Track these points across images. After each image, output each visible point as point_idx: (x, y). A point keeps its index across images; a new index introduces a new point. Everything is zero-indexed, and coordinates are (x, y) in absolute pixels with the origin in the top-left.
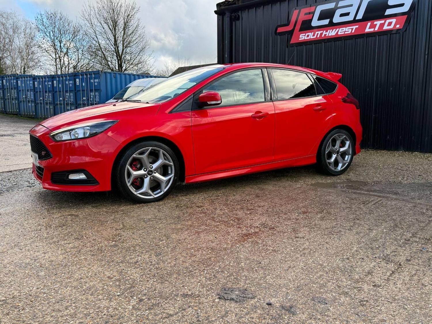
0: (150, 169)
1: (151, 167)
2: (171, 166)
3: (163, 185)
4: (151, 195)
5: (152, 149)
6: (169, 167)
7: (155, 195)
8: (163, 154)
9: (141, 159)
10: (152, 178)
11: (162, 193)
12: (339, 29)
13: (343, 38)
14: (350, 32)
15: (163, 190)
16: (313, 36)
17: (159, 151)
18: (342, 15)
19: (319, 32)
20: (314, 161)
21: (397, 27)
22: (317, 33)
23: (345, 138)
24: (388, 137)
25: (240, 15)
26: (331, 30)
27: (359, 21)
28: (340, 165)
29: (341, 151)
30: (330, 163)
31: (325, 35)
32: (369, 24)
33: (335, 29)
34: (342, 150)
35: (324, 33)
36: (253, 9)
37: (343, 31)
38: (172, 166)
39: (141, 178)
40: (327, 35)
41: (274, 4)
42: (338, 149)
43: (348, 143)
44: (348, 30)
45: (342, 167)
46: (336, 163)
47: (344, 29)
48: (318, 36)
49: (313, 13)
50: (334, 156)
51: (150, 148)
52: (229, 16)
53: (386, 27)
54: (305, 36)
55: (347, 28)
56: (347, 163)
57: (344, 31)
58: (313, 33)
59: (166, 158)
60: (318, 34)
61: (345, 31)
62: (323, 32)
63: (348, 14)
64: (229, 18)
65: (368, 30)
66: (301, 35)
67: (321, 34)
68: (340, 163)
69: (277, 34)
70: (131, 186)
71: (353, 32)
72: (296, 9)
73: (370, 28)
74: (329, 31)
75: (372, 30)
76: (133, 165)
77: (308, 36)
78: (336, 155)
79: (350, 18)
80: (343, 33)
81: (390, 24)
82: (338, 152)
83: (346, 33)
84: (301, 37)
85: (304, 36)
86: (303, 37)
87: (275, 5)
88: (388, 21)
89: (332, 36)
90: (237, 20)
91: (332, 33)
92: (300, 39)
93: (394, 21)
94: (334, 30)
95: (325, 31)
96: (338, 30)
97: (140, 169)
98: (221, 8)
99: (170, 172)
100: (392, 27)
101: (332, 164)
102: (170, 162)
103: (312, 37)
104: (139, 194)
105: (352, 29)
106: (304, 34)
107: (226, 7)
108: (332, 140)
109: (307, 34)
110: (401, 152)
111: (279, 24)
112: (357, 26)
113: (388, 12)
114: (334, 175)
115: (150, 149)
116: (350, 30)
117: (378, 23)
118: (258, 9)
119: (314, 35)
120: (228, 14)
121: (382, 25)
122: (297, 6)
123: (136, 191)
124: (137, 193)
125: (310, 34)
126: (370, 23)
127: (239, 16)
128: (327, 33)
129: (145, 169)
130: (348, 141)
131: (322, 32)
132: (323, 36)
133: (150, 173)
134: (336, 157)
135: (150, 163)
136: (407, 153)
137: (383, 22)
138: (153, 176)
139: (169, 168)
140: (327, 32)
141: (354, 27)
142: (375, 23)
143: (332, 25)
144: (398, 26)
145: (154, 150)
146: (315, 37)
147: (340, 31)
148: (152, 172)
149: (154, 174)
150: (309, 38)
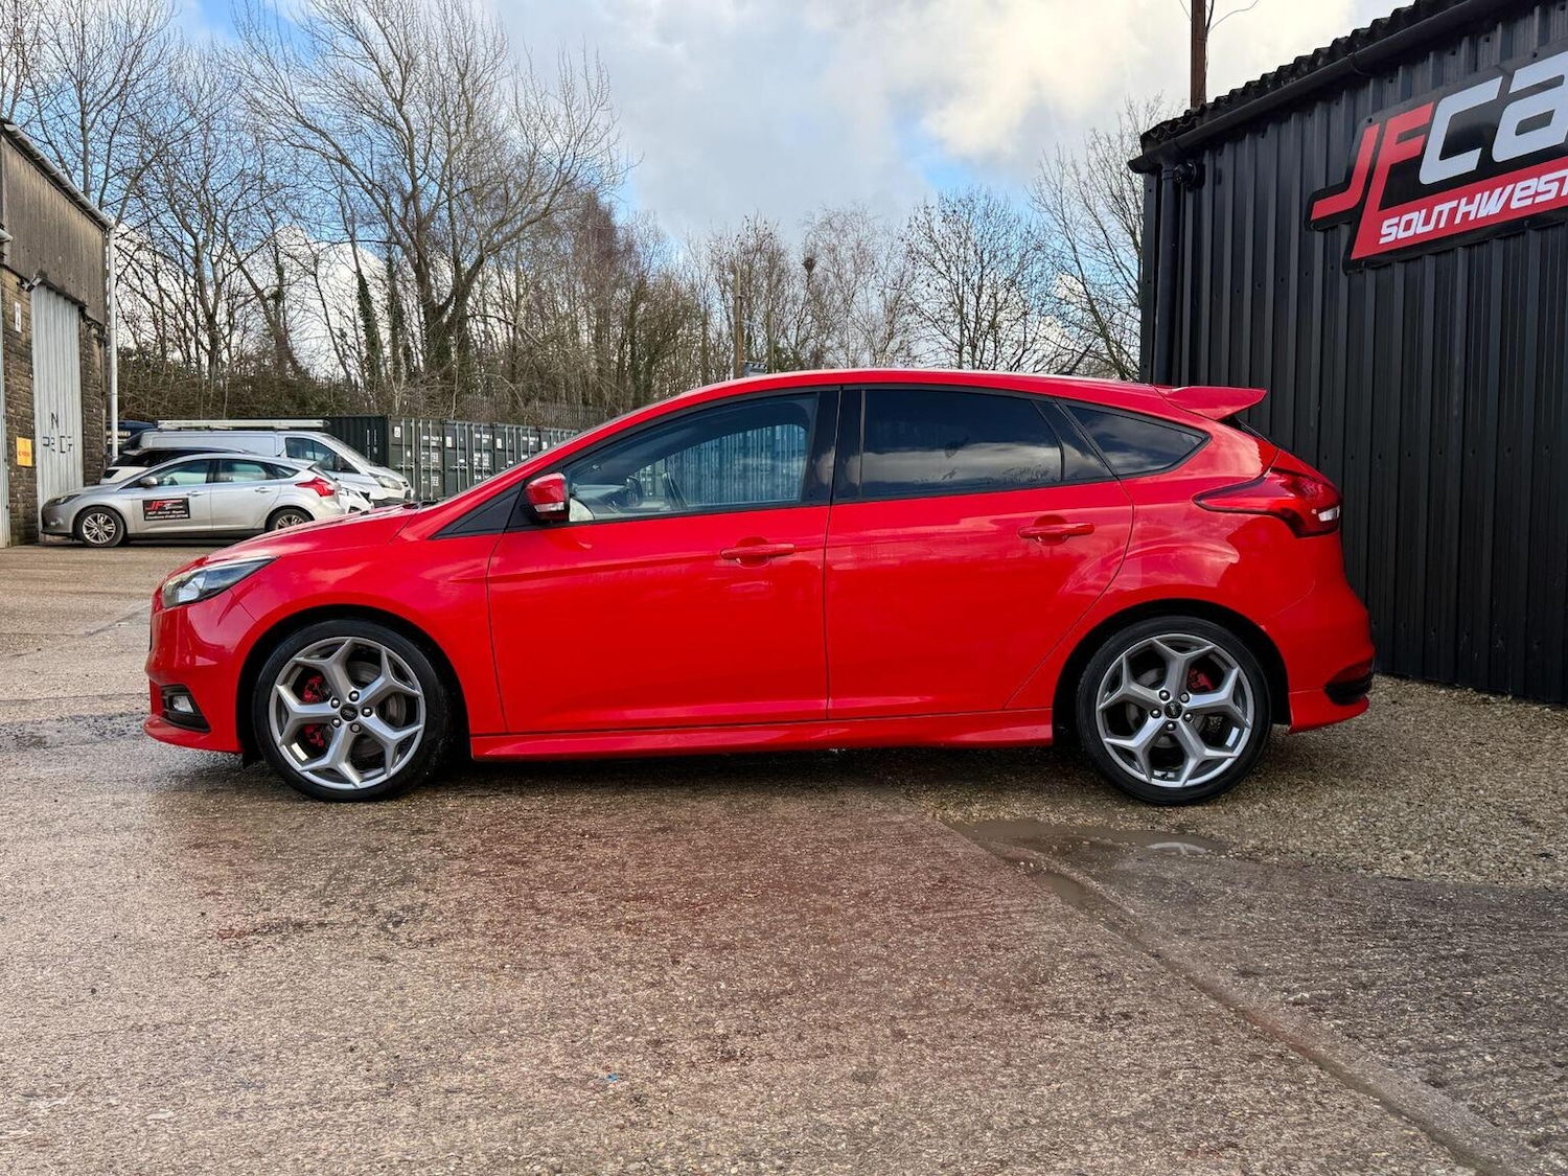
0: (348, 700)
1: (354, 695)
3: (389, 754)
11: (384, 778)
12: (1512, 186)
14: (1551, 196)
15: (387, 768)
16: (1423, 225)
18: (1524, 128)
19: (1446, 207)
22: (1437, 209)
23: (1212, 652)
25: (1207, 165)
26: (1487, 194)
31: (1466, 214)
33: (1501, 189)
35: (1463, 209)
36: (1246, 140)
37: (1529, 193)
38: (420, 698)
40: (1472, 217)
41: (1308, 113)
42: (1171, 698)
44: (1544, 188)
47: (1532, 182)
48: (1442, 225)
49: (1426, 130)
52: (1171, 174)
54: (1398, 225)
55: (1545, 178)
57: (1533, 193)
58: (1424, 212)
60: (1440, 213)
61: (1537, 194)
62: (1458, 205)
63: (1544, 120)
64: (1170, 183)
66: (1387, 223)
67: (1454, 211)
69: (1314, 225)
71: (1565, 192)
72: (1370, 121)
74: (1478, 196)
77: (1408, 225)
79: (1552, 135)
80: (1529, 202)
82: (1172, 710)
83: (1539, 199)
84: (1384, 231)
85: (1396, 227)
86: (1394, 230)
87: (1313, 115)
89: (1489, 217)
91: (1487, 205)
92: (1382, 241)
94: (1498, 191)
95: (1464, 200)
96: (1509, 189)
102: (412, 685)
103: (1421, 230)
105: (1562, 182)
106: (1396, 220)
107: (1164, 143)
108: (1130, 657)
109: (1406, 218)
111: (1319, 187)
116: (1555, 187)
118: (1261, 140)
119: (1426, 222)
120: (1166, 170)
122: (1375, 109)
125: (1414, 216)
127: (1201, 168)
128: (1473, 208)
131: (1454, 204)
132: (1458, 220)
140: (1470, 202)
143: (1490, 172)
146: (1430, 227)
147: (1518, 194)
148: (356, 712)
149: (361, 718)
150: (1410, 233)
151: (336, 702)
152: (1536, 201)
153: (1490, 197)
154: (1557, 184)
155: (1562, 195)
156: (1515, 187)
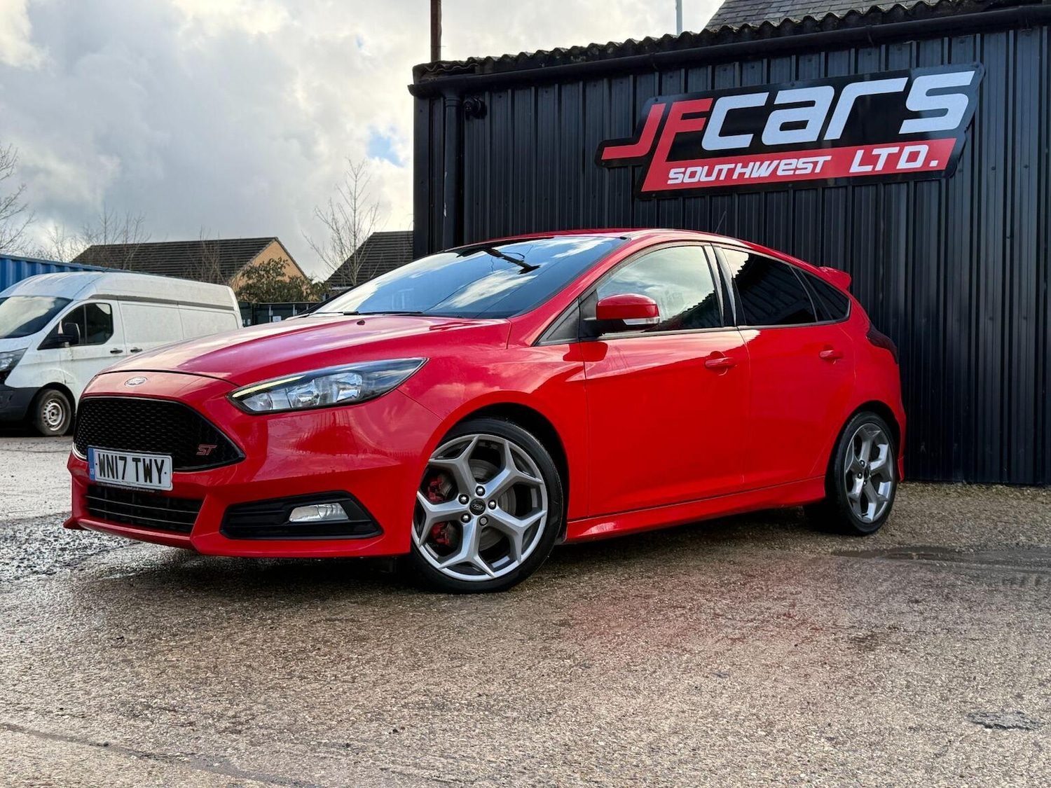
0: (476, 495)
1: (481, 490)
2: (537, 486)
3: (518, 542)
4: (483, 572)
5: (479, 441)
6: (531, 490)
7: (495, 570)
8: (513, 452)
9: (450, 469)
10: (484, 521)
11: (515, 565)
12: (778, 161)
13: (790, 185)
14: (808, 171)
15: (518, 556)
16: (706, 176)
17: (501, 446)
18: (786, 127)
19: (725, 167)
20: (821, 493)
21: (931, 165)
22: (717, 168)
23: (879, 435)
24: (923, 447)
25: (487, 103)
26: (758, 164)
27: (834, 143)
28: (872, 507)
29: (872, 469)
30: (852, 500)
31: (742, 175)
32: (860, 154)
33: (769, 162)
34: (875, 465)
35: (739, 169)
36: (527, 92)
37: (789, 167)
38: (541, 486)
39: (454, 525)
40: (747, 176)
41: (593, 84)
42: (866, 465)
43: (884, 449)
44: (802, 166)
45: (876, 512)
46: (864, 500)
47: (794, 161)
48: (722, 177)
49: (707, 115)
50: (859, 483)
51: (476, 437)
52: (454, 103)
53: (903, 165)
54: (684, 173)
55: (802, 160)
56: (885, 503)
57: (794, 168)
58: (706, 168)
59: (521, 464)
60: (720, 171)
61: (797, 169)
62: (736, 166)
63: (802, 125)
64: (454, 110)
65: (856, 168)
66: (673, 171)
67: (731, 172)
68: (871, 502)
69: (603, 164)
70: (427, 546)
71: (818, 170)
72: (656, 100)
73: (861, 164)
74: (751, 164)
75: (868, 168)
76: (429, 488)
77: (693, 175)
78: (862, 480)
79: (809, 135)
80: (791, 173)
81: (913, 157)
82: (866, 473)
83: (798, 172)
84: (672, 175)
85: (682, 175)
86: (679, 176)
87: (595, 86)
88: (908, 149)
89: (759, 178)
90: (478, 118)
91: (759, 170)
92: (670, 182)
93: (923, 149)
94: (767, 163)
95: (740, 165)
96: (776, 162)
97: (449, 498)
98: (423, 78)
99: (535, 505)
100: (918, 164)
101: (856, 502)
102: (533, 475)
103: (704, 179)
104: (449, 567)
105: (815, 164)
106: (683, 170)
107: (441, 77)
108: (855, 439)
109: (690, 170)
110: (960, 484)
111: (607, 138)
112: (829, 158)
113: (908, 127)
114: (861, 534)
115: (475, 439)
116: (810, 166)
117: (883, 152)
118: (544, 93)
119: (709, 174)
120: (451, 98)
121: (893, 159)
122: (660, 94)
123: (439, 561)
124: (443, 567)
125: (699, 169)
126: (863, 151)
127: (483, 104)
128: (747, 171)
129: (462, 496)
130: (885, 444)
131: (732, 166)
132: (735, 176)
133: (478, 507)
134: (864, 486)
135: (478, 480)
136: (975, 487)
137: (895, 150)
138: (488, 517)
139: (533, 492)
140: (745, 166)
141: (821, 160)
142: (876, 152)
143: (758, 150)
144: (934, 164)
145: (488, 442)
146: (713, 178)
147: (782, 167)
148: (484, 506)
149: (488, 511)
150: (695, 180)
151: (464, 498)
152: (796, 173)
153: (760, 166)
154: (812, 165)
155: (816, 172)
156: (779, 163)
